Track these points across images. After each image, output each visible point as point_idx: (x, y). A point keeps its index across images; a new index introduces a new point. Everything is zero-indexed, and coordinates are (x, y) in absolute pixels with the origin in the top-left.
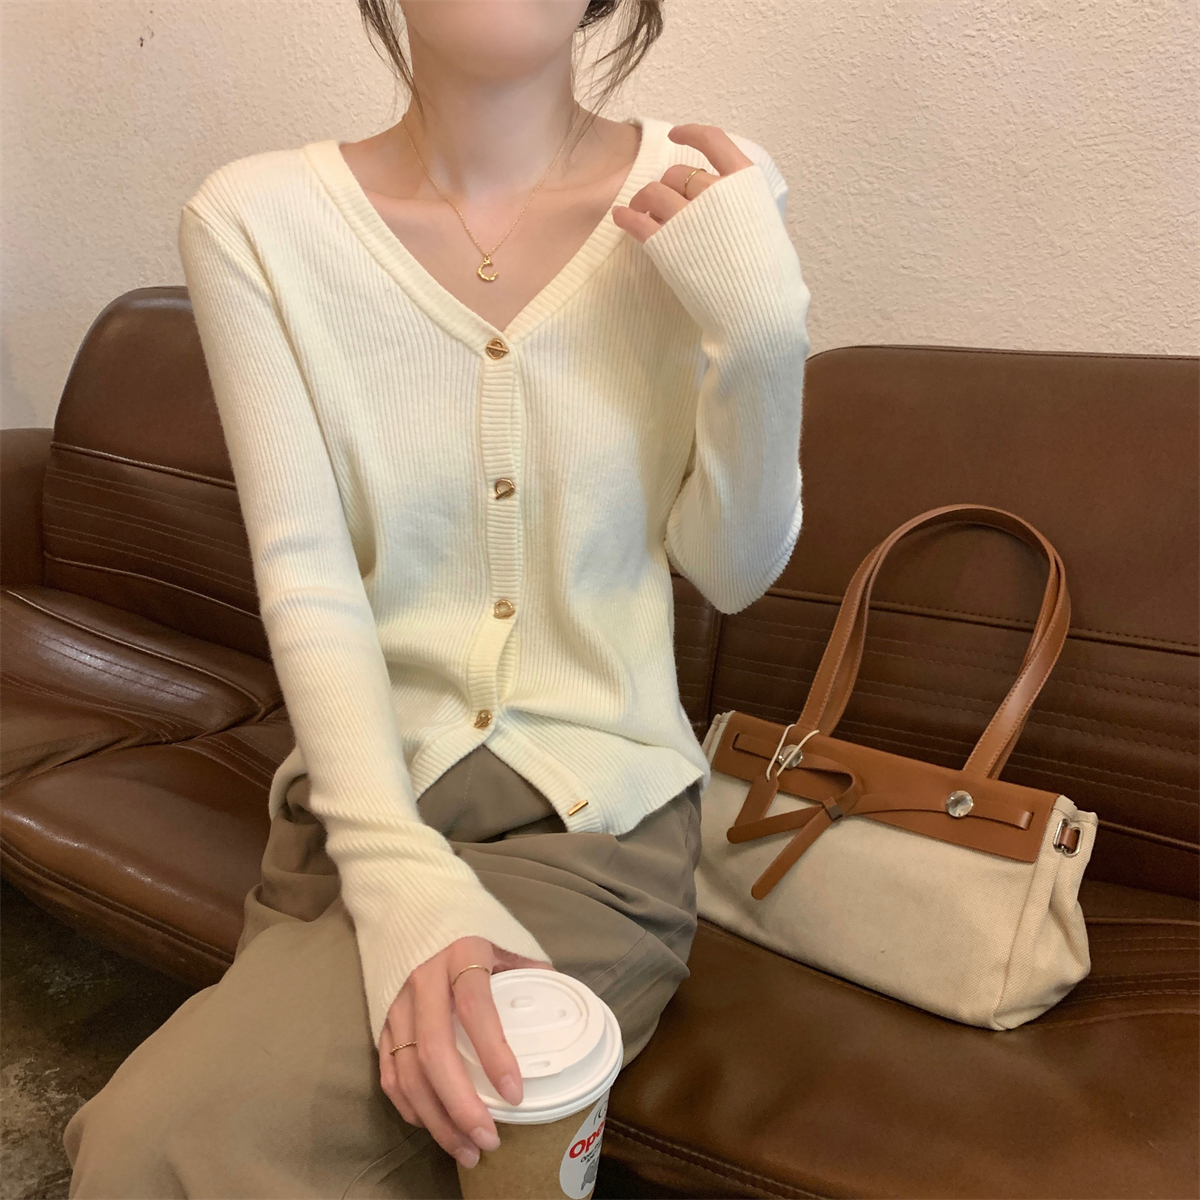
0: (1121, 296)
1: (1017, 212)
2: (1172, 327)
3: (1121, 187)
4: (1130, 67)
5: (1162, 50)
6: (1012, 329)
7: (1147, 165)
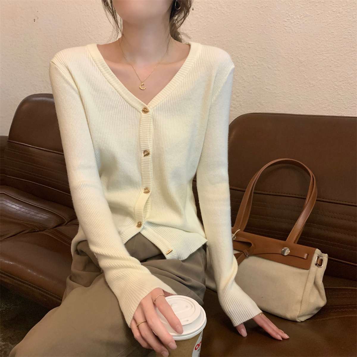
0: (330, 99)
1: (299, 73)
2: (346, 108)
3: (330, 67)
4: (333, 31)
5: (342, 26)
6: (298, 108)
7: (338, 60)
